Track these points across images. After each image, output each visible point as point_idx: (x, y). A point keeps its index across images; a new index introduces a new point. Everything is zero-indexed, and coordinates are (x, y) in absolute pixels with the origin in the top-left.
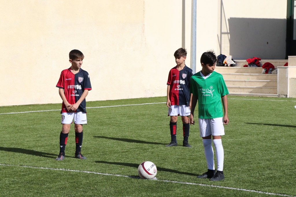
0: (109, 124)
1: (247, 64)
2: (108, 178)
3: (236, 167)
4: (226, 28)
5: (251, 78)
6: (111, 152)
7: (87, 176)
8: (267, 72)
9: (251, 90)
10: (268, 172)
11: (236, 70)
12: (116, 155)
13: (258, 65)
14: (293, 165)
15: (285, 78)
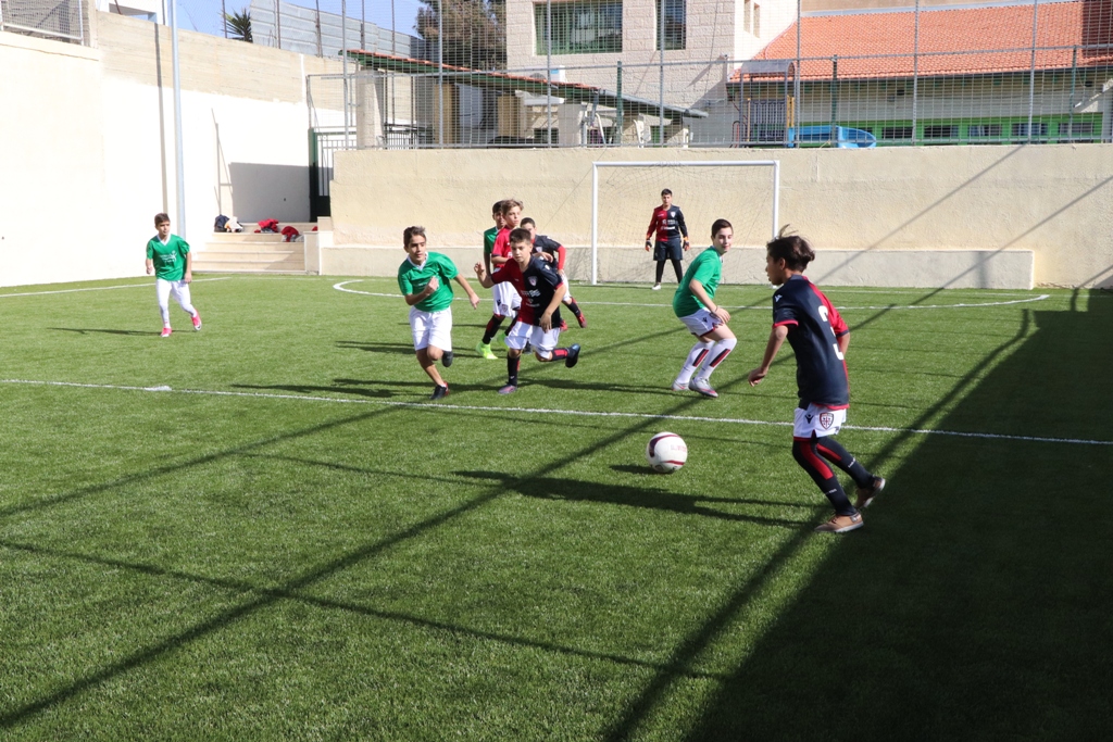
0: (68, 316)
1: (259, 228)
2: (94, 391)
3: (282, 368)
4: (226, 177)
5: (266, 249)
6: (85, 354)
7: (60, 389)
8: (288, 240)
9: (267, 266)
10: (330, 372)
11: (244, 238)
12: (95, 358)
13: (275, 230)
14: (360, 362)
15: (314, 248)
